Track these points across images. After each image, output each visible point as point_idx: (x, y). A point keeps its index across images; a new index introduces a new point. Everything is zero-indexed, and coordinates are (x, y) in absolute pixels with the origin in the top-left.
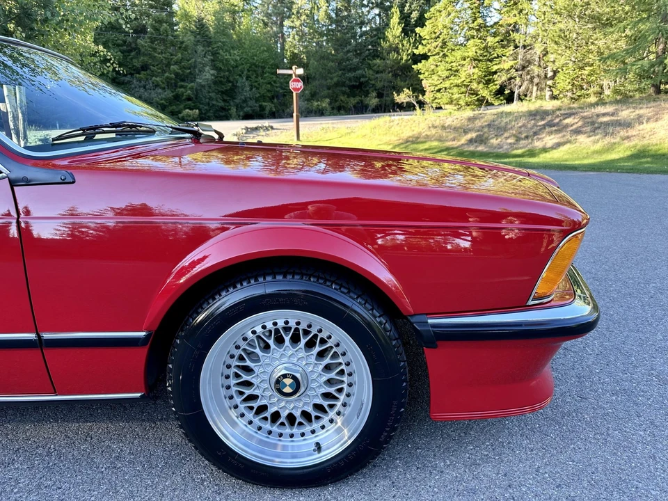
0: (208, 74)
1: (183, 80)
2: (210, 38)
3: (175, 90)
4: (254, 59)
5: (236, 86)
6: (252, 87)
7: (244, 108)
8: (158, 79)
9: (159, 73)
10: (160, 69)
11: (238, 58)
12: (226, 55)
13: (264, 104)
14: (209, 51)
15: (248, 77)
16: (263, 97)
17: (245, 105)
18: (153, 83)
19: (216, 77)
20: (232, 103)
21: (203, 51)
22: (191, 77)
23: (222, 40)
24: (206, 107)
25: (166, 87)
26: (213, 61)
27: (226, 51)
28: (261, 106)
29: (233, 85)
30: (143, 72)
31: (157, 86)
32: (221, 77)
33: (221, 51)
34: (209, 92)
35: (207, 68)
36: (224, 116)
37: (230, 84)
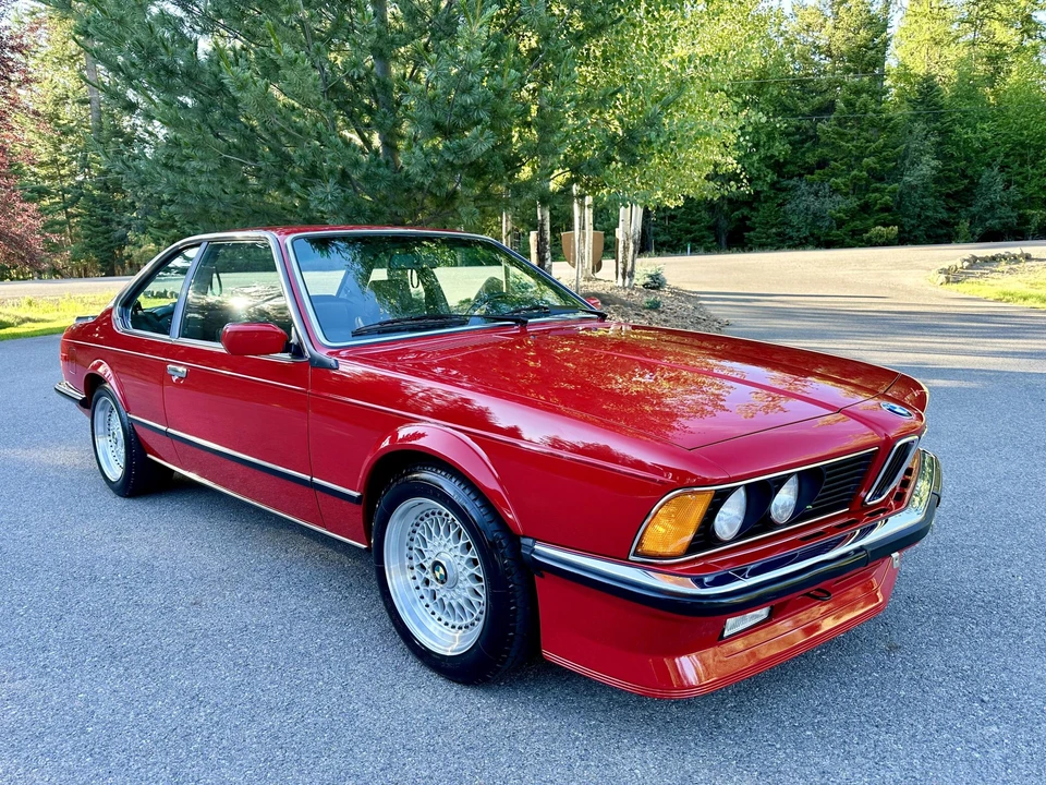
0: (928, 166)
1: (881, 179)
2: (941, 107)
3: (864, 195)
4: (1022, 135)
5: (978, 184)
6: (1008, 184)
7: (987, 220)
8: (839, 181)
9: (843, 170)
10: (845, 164)
11: (989, 136)
12: (967, 133)
13: (1029, 212)
14: (934, 129)
15: (1003, 168)
16: (1030, 201)
17: (988, 216)
18: (831, 187)
19: (941, 171)
20: (963, 213)
21: (924, 129)
22: (896, 174)
23: (963, 108)
24: (913, 222)
25: (851, 192)
26: (940, 144)
27: (969, 125)
28: (1021, 216)
29: (972, 182)
30: (817, 171)
31: (836, 190)
32: (950, 170)
33: (957, 128)
34: (923, 197)
35: (927, 157)
36: (945, 235)
37: (966, 181)
